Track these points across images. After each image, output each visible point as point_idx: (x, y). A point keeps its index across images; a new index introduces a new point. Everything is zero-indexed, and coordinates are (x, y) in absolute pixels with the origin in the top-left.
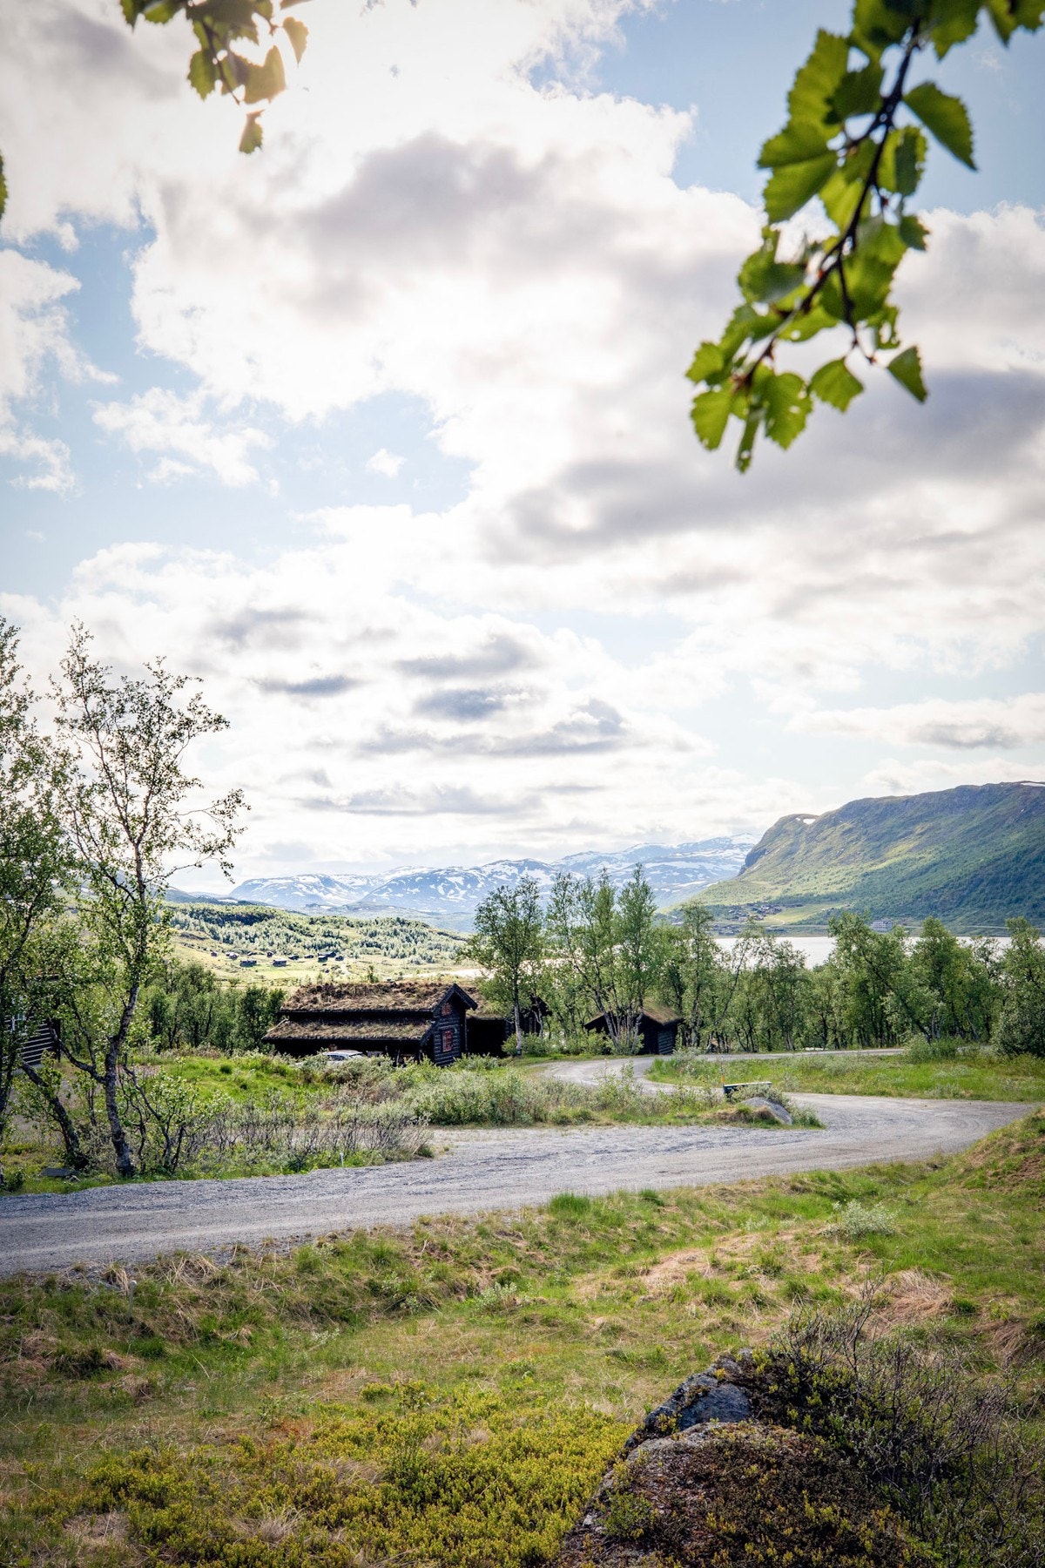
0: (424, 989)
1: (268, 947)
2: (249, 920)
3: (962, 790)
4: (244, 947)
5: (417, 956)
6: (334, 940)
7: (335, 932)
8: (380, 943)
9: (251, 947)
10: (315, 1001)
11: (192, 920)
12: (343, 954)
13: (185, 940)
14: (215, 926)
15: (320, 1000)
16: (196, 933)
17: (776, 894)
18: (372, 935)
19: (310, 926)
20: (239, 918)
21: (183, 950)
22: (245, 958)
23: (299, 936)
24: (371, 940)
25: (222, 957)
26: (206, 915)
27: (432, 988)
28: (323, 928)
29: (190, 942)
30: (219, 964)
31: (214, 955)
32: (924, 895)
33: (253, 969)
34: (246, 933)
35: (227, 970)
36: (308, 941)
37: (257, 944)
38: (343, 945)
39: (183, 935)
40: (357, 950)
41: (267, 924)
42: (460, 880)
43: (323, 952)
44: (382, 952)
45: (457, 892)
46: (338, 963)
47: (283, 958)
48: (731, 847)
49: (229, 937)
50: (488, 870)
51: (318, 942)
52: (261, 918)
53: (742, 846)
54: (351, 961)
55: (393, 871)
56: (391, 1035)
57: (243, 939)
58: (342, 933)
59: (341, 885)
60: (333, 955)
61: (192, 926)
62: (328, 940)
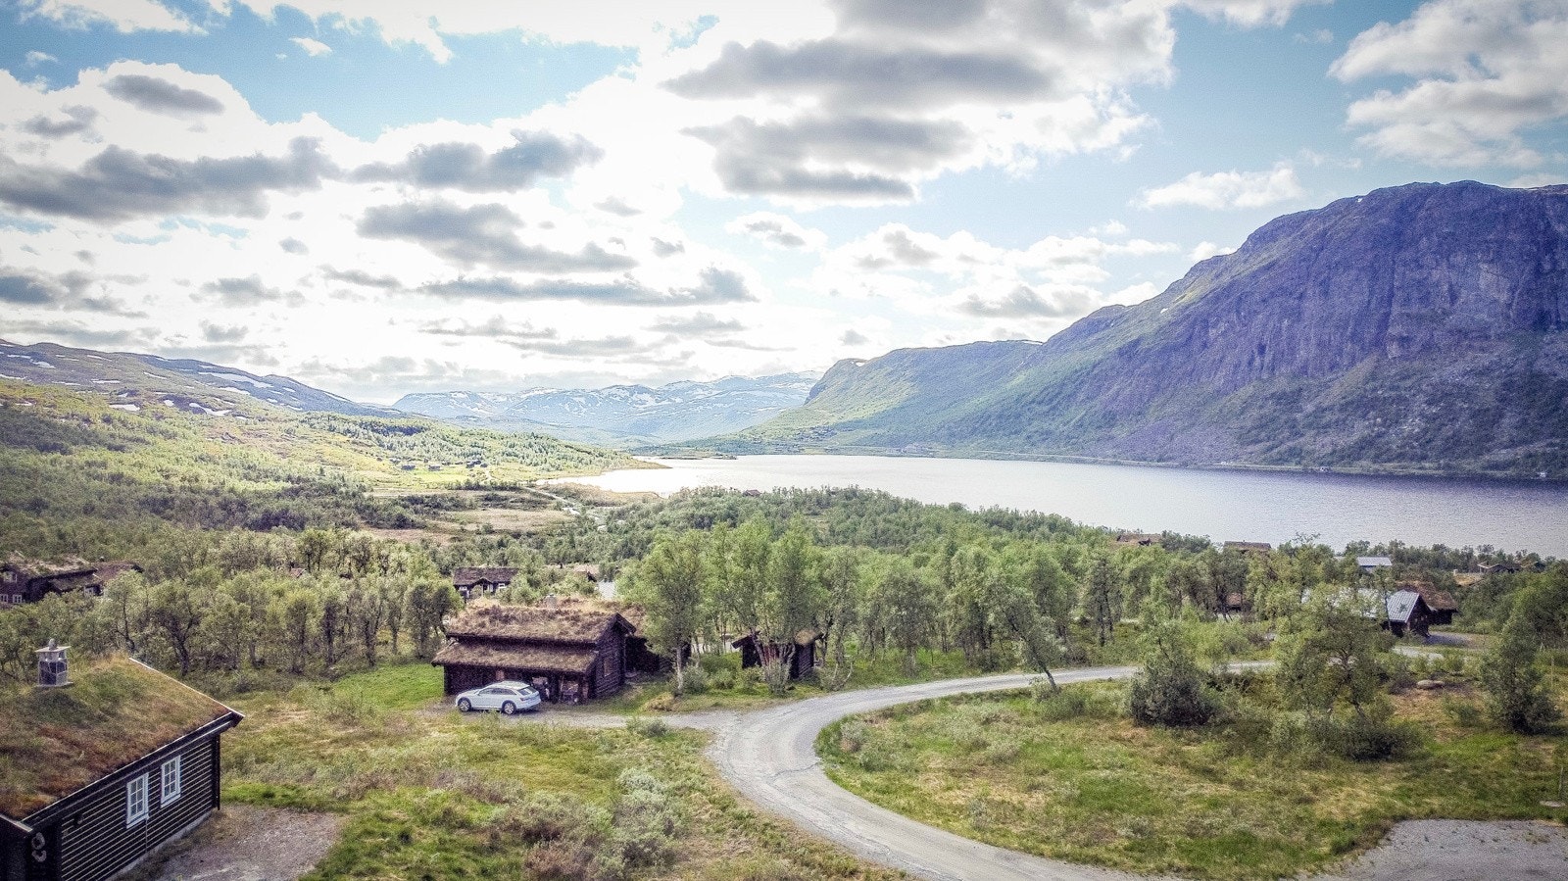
0: (588, 619)
1: (424, 454)
2: (409, 431)
3: (979, 345)
4: (404, 454)
5: (548, 465)
6: (480, 450)
7: (481, 443)
8: (518, 453)
9: (411, 454)
10: (483, 625)
11: (361, 430)
12: (487, 461)
13: (355, 446)
14: (381, 436)
15: (488, 624)
16: (363, 441)
17: (833, 421)
18: (511, 446)
19: (460, 438)
20: (401, 430)
21: (354, 455)
22: (405, 463)
23: (450, 445)
24: (510, 450)
25: (386, 461)
26: (374, 427)
27: (595, 618)
28: (472, 439)
29: (360, 448)
30: (384, 468)
31: (379, 459)
32: (946, 426)
33: (412, 472)
34: (406, 442)
35: (390, 473)
36: (458, 450)
37: (415, 452)
38: (487, 454)
39: (354, 443)
40: (499, 458)
41: (424, 435)
42: (582, 400)
43: (471, 460)
44: (519, 460)
45: (580, 410)
46: (483, 469)
47: (436, 464)
48: (799, 381)
49: (392, 445)
50: (606, 393)
51: (466, 451)
52: (419, 430)
53: (808, 381)
54: (494, 468)
55: (528, 391)
56: (557, 666)
57: (404, 447)
58: (487, 444)
59: (486, 400)
60: (479, 462)
61: (361, 435)
62: (475, 449)
